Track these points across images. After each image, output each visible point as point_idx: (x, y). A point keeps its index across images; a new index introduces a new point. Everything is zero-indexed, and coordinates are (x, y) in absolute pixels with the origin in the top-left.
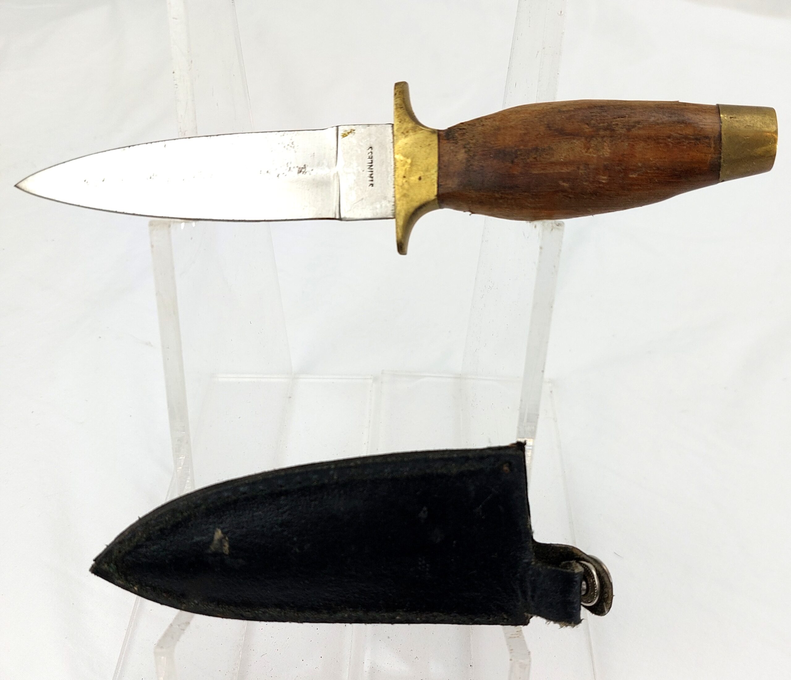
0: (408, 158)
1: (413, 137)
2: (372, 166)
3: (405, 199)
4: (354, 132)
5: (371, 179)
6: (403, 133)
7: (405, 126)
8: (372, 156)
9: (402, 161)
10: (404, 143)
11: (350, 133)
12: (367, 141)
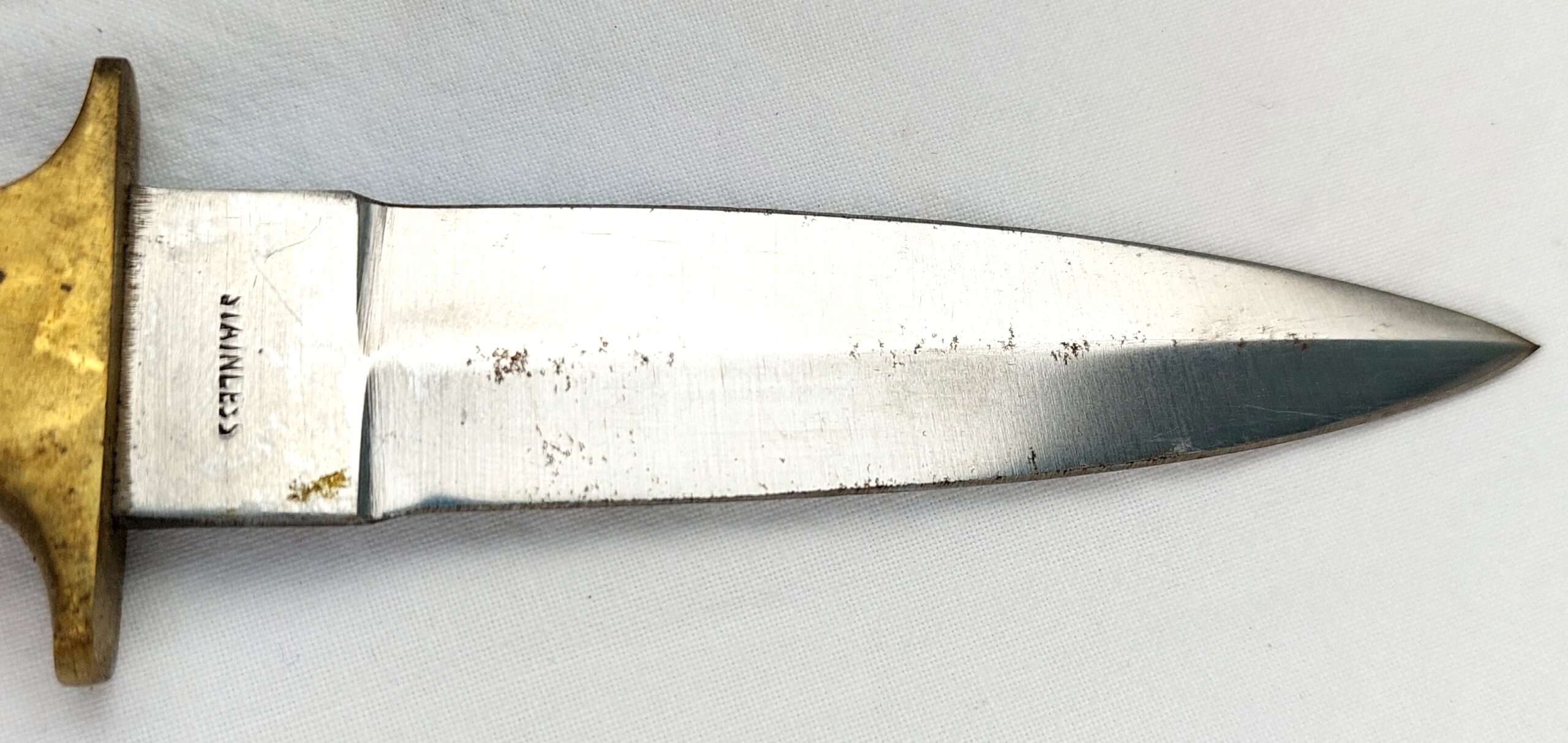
0: (47, 355)
1: (18, 431)
2: (222, 368)
3: (71, 209)
4: (292, 492)
5: (230, 322)
6: (64, 450)
7: (50, 476)
8: (221, 400)
9: (75, 347)
10: (59, 409)
11: (311, 486)
12: (239, 458)
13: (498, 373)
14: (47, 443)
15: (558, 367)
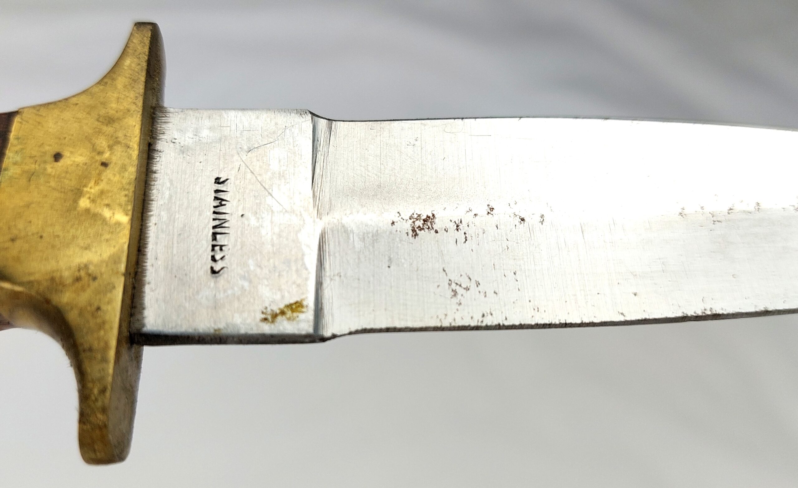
0: (87, 211)
1: (63, 264)
2: (214, 227)
3: (112, 112)
4: (263, 316)
5: (221, 195)
6: (95, 279)
7: (83, 298)
8: (213, 250)
9: (108, 205)
10: (93, 250)
11: (278, 312)
12: (225, 291)
13: (414, 230)
14: (83, 273)
15: (457, 226)
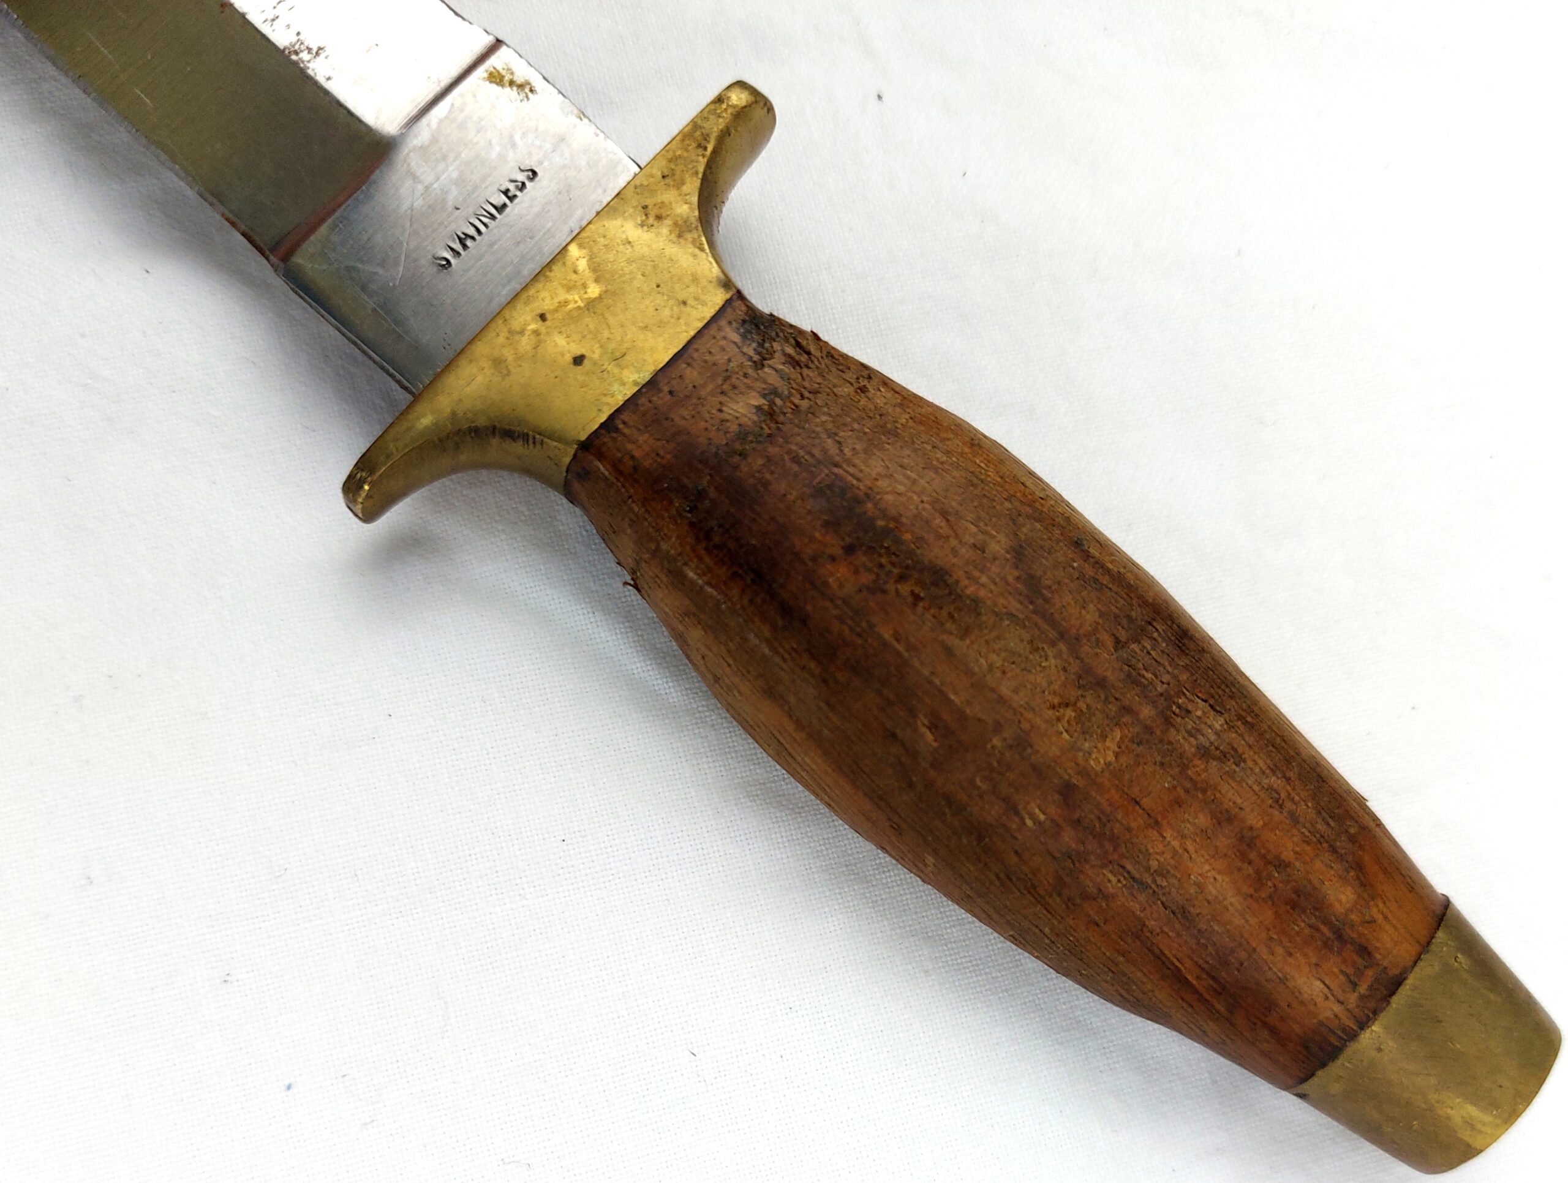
0: (597, 281)
1: (661, 243)
2: (494, 218)
4: (530, 95)
5: (457, 246)
7: (668, 196)
8: (515, 196)
9: (575, 272)
10: (624, 237)
11: (515, 88)
12: (540, 148)
13: (317, 54)
14: (651, 220)
15: (273, 20)
